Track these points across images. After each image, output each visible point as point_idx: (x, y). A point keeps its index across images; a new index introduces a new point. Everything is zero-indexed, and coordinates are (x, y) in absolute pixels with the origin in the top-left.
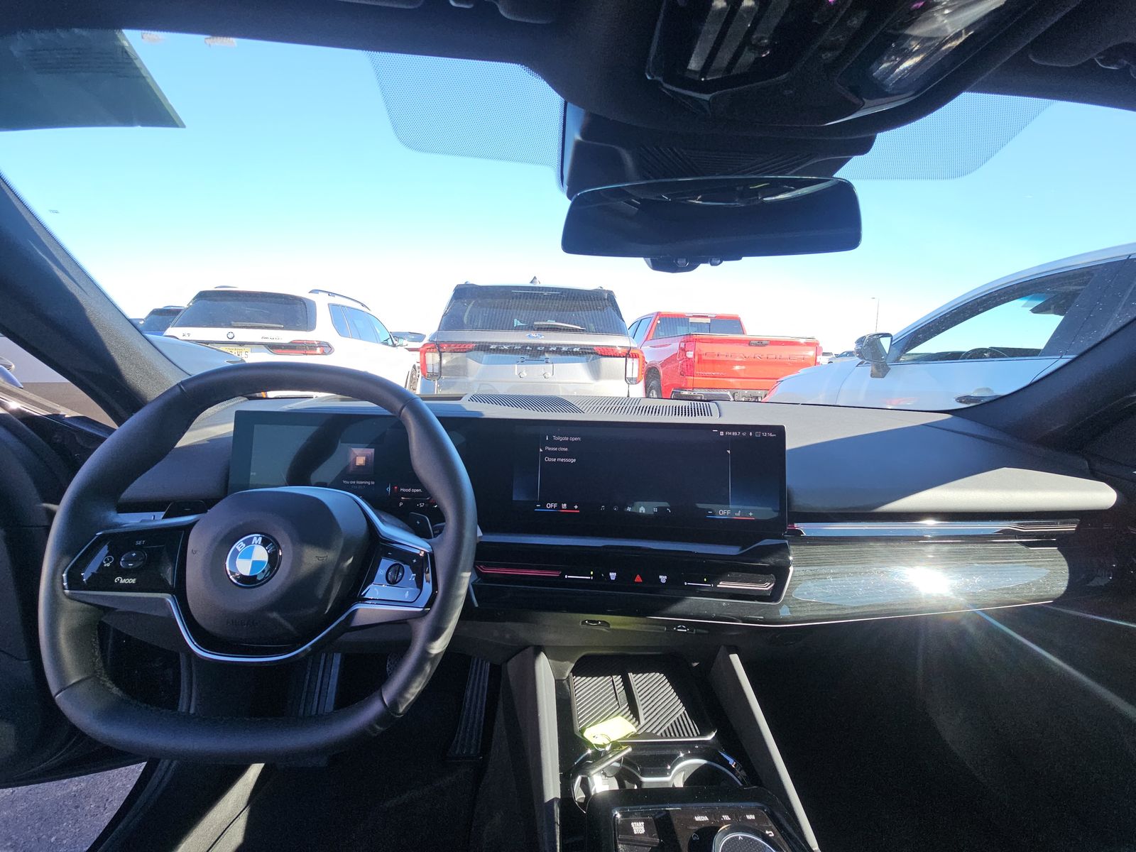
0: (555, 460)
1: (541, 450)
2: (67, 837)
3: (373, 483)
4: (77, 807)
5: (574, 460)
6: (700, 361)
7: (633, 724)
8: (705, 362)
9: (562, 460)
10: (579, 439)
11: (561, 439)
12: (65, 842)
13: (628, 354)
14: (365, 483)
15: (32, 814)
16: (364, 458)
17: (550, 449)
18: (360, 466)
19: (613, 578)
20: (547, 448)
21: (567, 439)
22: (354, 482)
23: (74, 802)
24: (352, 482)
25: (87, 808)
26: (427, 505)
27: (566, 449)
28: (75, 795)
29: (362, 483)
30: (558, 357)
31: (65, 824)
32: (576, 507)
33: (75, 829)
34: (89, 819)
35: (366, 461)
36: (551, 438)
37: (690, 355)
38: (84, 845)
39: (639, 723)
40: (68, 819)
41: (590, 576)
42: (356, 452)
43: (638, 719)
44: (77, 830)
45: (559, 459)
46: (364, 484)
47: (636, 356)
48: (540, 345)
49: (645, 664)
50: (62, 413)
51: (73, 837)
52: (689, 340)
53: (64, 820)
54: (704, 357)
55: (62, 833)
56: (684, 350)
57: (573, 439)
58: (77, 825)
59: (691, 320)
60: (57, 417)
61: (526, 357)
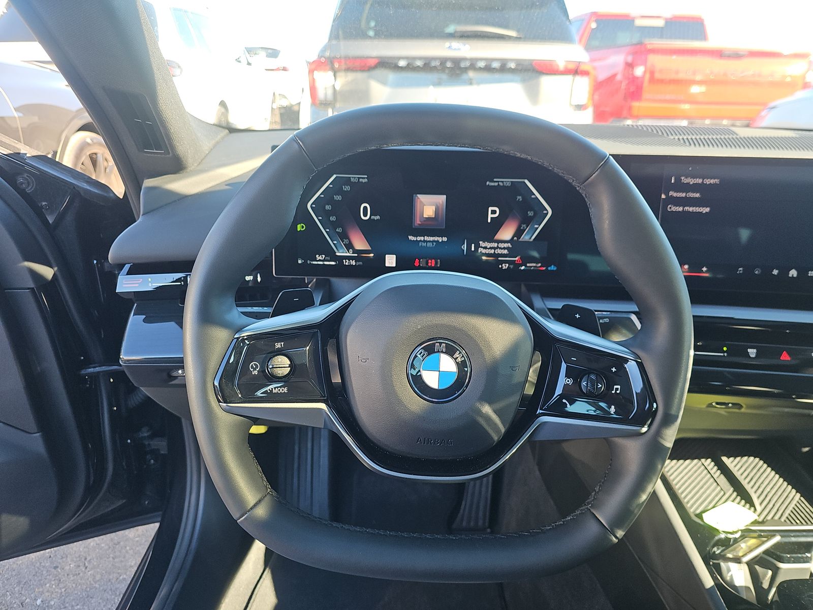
0: (681, 209)
1: (663, 196)
2: (54, 598)
3: (445, 239)
4: (56, 568)
5: (707, 210)
6: (653, 80)
7: (749, 509)
8: (661, 81)
9: (691, 209)
10: (717, 181)
11: (692, 181)
12: (52, 603)
13: (576, 71)
14: (436, 239)
15: (8, 579)
16: (434, 208)
17: (675, 195)
18: (429, 219)
19: (753, 356)
20: (671, 193)
21: (700, 181)
22: (422, 238)
23: (52, 562)
24: (419, 238)
25: (67, 568)
26: (512, 266)
27: (698, 195)
28: (50, 557)
29: (431, 239)
30: (486, 75)
31: (48, 585)
32: (704, 269)
33: (61, 589)
34: (72, 578)
35: (436, 212)
36: (678, 180)
37: (639, 71)
38: (73, 603)
39: (755, 510)
40: (51, 580)
41: (724, 352)
42: (422, 200)
43: (752, 505)
44: (63, 590)
45: (686, 208)
46: (434, 241)
47: (585, 73)
48: (465, 59)
49: (740, 448)
50: (22, 152)
51: (60, 597)
52: (640, 52)
53: (46, 581)
54: (657, 76)
55: (47, 594)
56: (630, 66)
57: (708, 181)
58: (61, 585)
59: (639, 22)
60: (18, 154)
61: (444, 76)
